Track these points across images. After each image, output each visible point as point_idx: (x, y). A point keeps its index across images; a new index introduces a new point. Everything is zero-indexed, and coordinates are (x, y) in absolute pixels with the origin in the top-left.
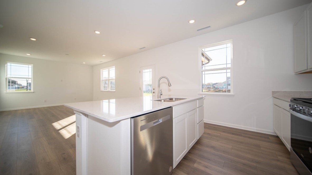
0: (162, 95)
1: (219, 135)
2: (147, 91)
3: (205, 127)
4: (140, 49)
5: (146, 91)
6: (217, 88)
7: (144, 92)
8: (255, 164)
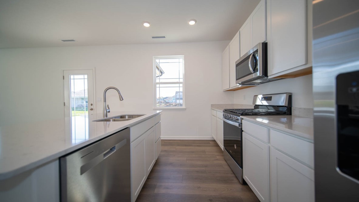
0: (109, 112)
1: (175, 149)
2: (80, 108)
3: (162, 145)
4: (63, 41)
5: (77, 108)
6: (167, 102)
7: (73, 110)
8: (204, 169)
